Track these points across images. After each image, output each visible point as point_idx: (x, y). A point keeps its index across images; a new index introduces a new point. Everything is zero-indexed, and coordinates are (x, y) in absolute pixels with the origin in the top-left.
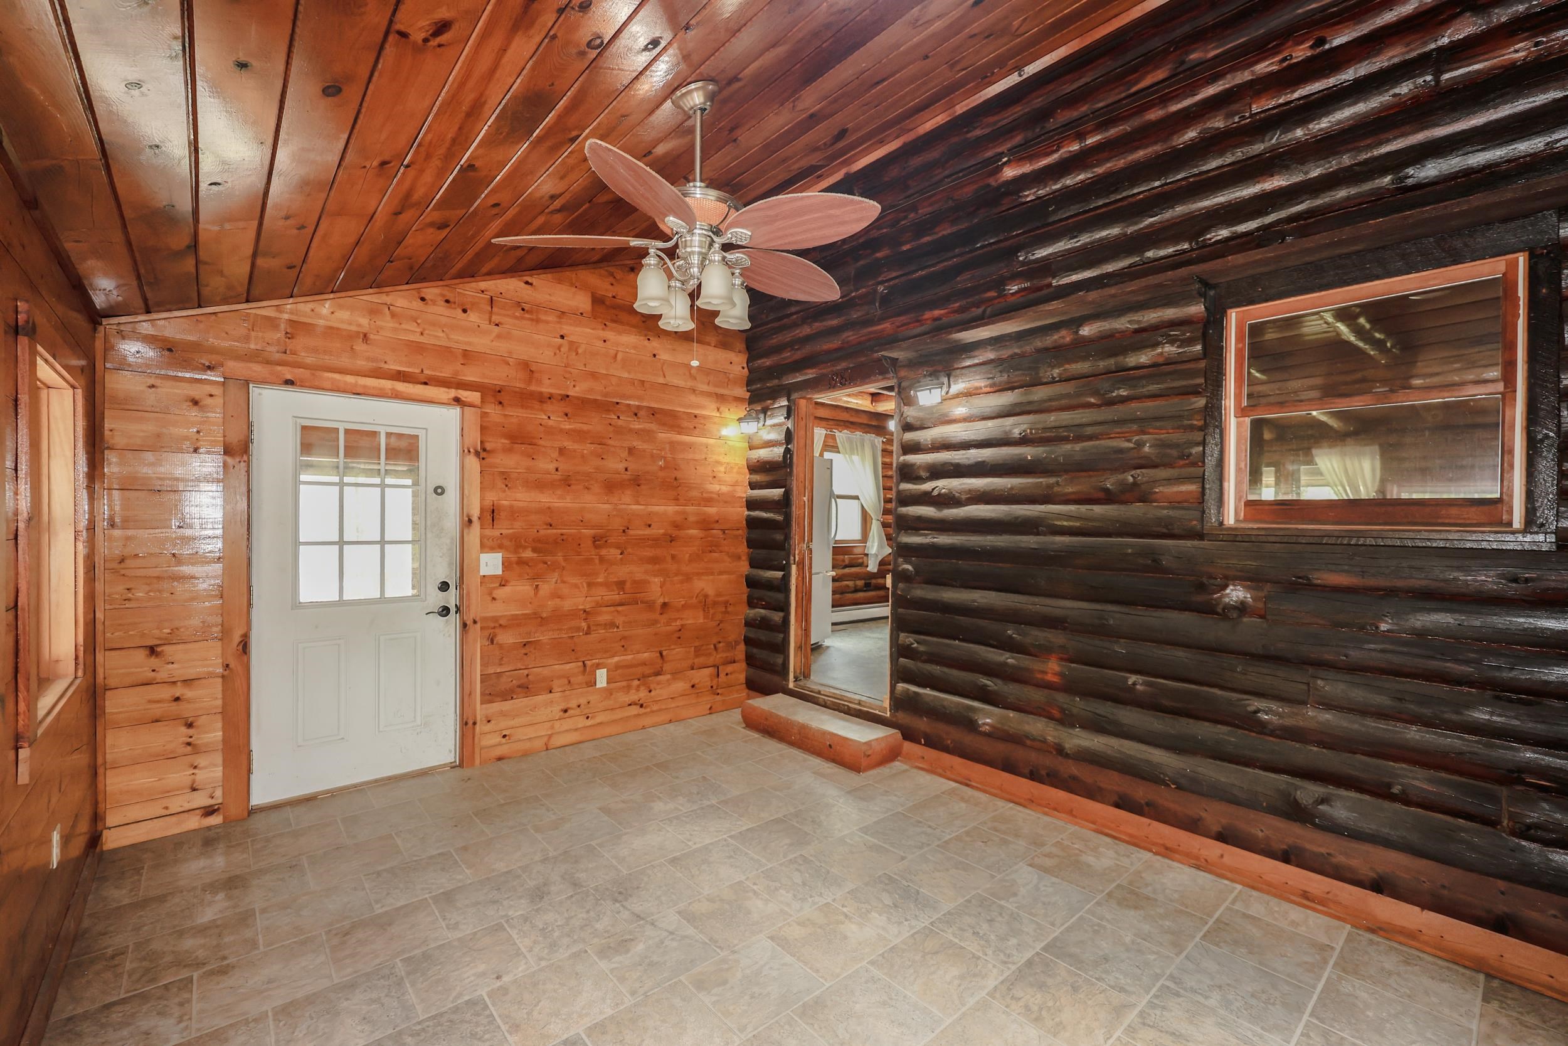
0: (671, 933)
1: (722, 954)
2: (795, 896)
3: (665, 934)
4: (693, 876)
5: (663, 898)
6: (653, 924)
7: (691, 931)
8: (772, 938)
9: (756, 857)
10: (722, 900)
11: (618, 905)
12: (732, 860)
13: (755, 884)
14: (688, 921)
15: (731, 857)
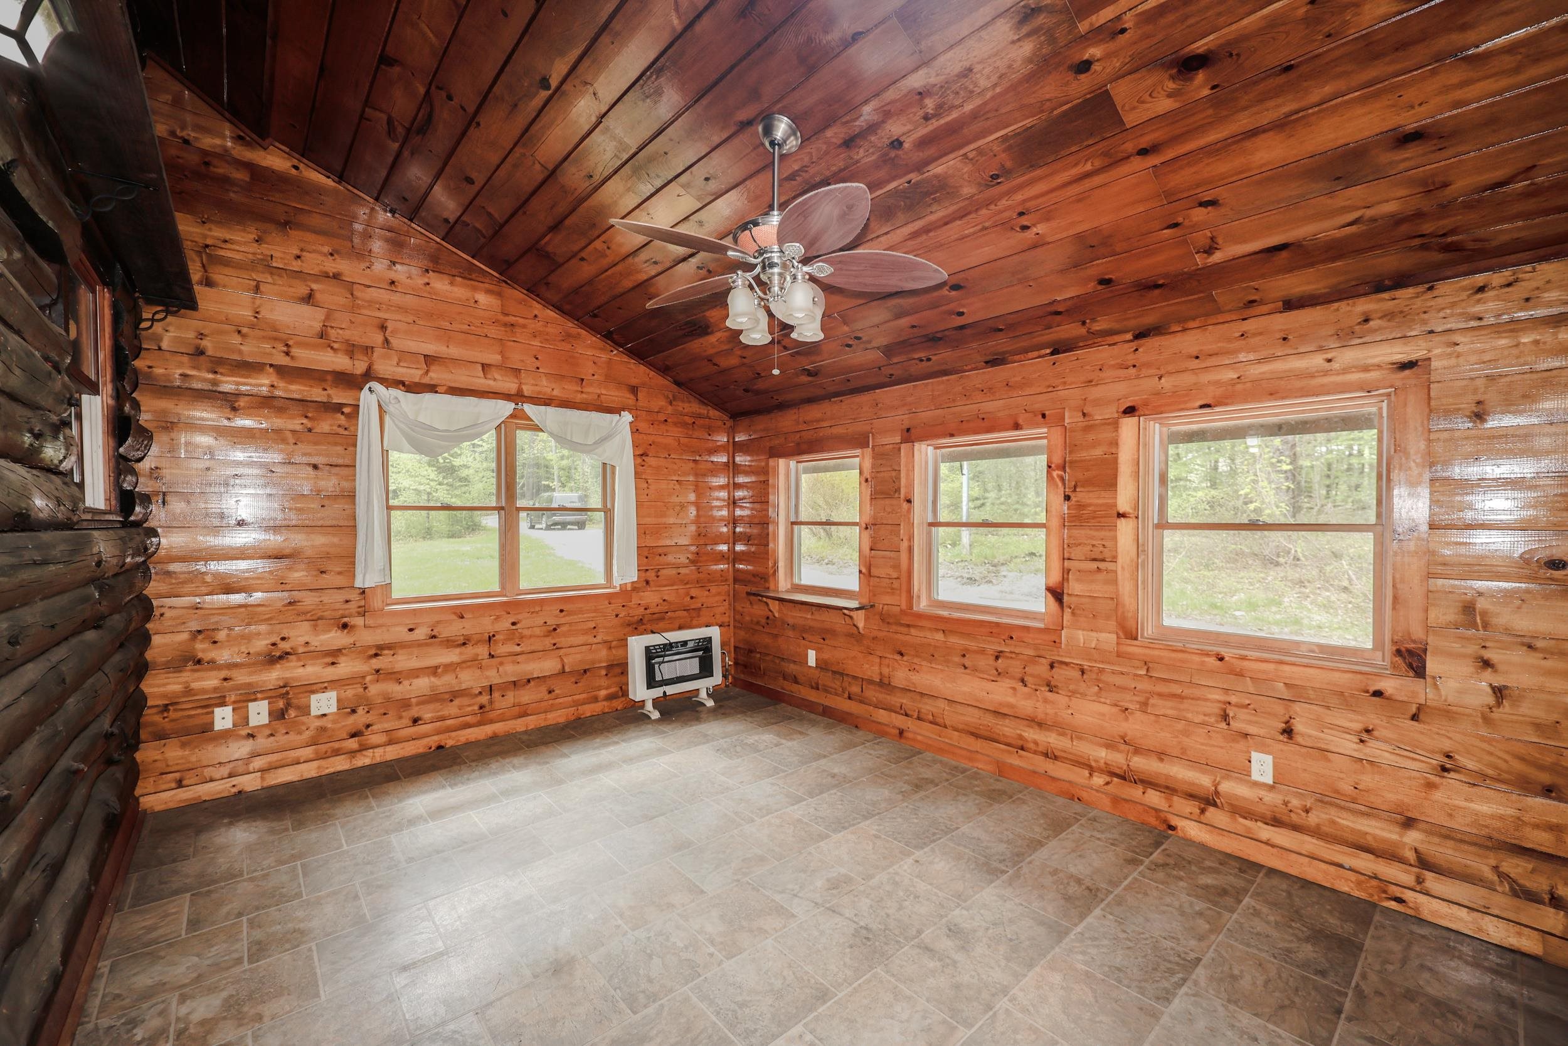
0: (795, 896)
1: (747, 879)
2: (667, 939)
3: (800, 895)
4: (790, 966)
5: (816, 933)
6: (816, 904)
7: (778, 898)
8: (702, 892)
9: (703, 1006)
10: (751, 931)
11: (862, 924)
12: (739, 999)
13: (711, 955)
14: (782, 907)
15: (742, 1005)
